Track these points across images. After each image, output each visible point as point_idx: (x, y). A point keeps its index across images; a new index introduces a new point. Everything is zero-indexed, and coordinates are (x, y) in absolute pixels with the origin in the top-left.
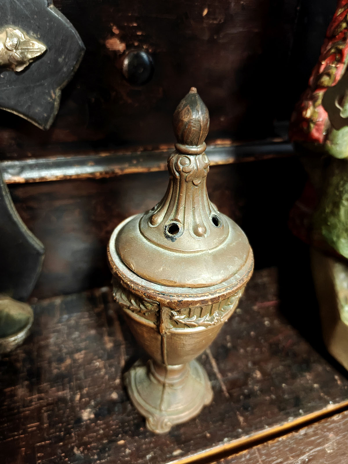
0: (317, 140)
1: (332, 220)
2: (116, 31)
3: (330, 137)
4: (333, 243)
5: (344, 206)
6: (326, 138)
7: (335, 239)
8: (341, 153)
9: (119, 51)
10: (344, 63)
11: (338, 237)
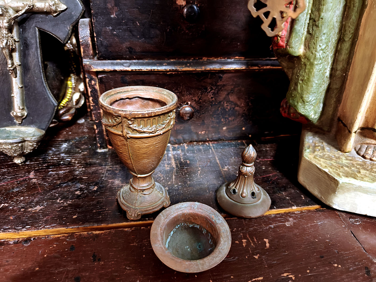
0: (282, 46)
1: (294, 93)
3: (288, 44)
4: (295, 106)
5: (300, 84)
6: (287, 45)
7: (296, 104)
8: (295, 53)
9: (183, 5)
10: (293, 4)
11: (298, 103)
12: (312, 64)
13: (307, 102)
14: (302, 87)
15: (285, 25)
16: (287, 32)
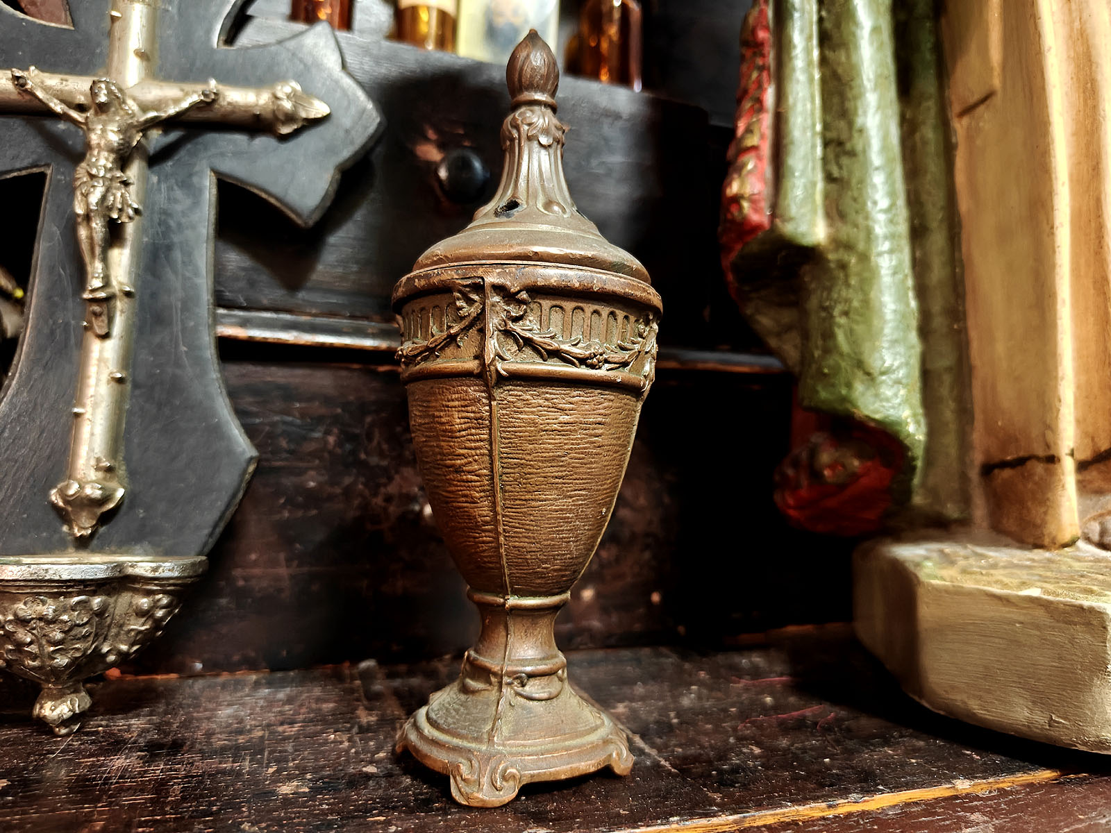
2: (431, 134)
5: (840, 326)
9: (435, 160)
11: (849, 385)
12: (864, 258)
13: (883, 373)
14: (851, 333)
15: (755, 167)
16: (765, 183)
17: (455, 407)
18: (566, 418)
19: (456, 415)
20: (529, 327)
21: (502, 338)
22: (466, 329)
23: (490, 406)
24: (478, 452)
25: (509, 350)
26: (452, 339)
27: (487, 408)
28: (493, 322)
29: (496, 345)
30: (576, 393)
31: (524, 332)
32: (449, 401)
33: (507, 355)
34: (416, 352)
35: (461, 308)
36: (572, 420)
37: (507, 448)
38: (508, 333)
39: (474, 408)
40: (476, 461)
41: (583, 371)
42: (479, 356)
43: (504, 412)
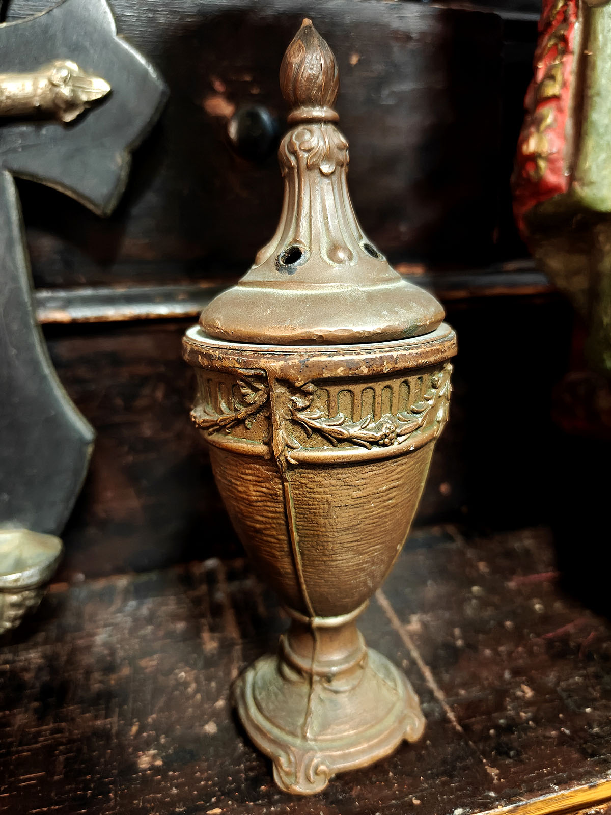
0: (555, 189)
2: (219, 86)
3: (578, 174)
6: (572, 178)
8: (604, 201)
9: (224, 114)
15: (555, 120)
16: (565, 138)
17: (250, 481)
18: (359, 493)
19: (251, 488)
20: (316, 417)
21: (290, 426)
22: (253, 414)
23: (283, 486)
24: (275, 521)
25: (298, 437)
26: (239, 422)
27: (280, 486)
28: (280, 413)
29: (285, 435)
30: (367, 470)
31: (311, 421)
32: (243, 474)
33: (296, 444)
34: (208, 424)
35: (247, 395)
36: (364, 494)
37: (302, 521)
38: (296, 422)
39: (268, 485)
40: (274, 528)
41: (376, 451)
42: (268, 443)
43: (298, 492)
